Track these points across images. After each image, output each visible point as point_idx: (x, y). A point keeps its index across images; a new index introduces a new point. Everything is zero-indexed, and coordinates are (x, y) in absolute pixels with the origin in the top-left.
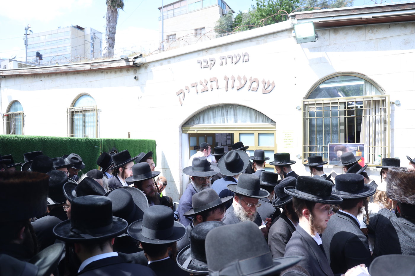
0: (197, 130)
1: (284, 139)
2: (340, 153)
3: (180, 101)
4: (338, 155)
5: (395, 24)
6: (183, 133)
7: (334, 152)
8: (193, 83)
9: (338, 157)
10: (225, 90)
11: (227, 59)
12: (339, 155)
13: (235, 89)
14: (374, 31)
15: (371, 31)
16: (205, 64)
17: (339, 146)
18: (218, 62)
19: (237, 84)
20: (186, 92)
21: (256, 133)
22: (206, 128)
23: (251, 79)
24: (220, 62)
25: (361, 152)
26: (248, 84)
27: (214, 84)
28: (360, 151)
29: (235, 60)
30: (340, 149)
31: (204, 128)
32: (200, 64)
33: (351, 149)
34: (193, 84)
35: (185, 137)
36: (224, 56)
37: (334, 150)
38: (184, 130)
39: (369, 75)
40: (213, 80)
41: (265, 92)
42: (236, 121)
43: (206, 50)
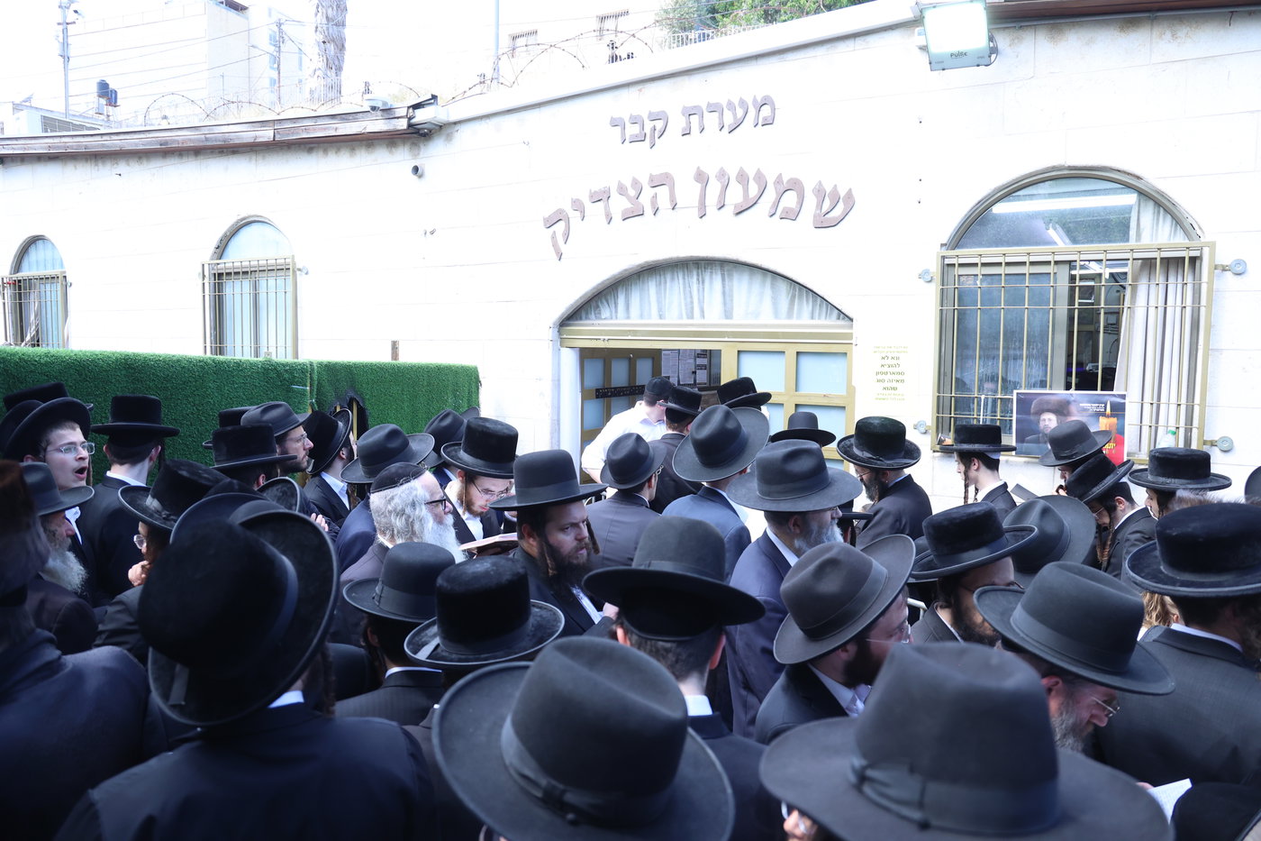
0: (607, 338)
1: (877, 373)
2: (1050, 420)
3: (555, 245)
4: (1042, 425)
5: (1250, 13)
6: (561, 346)
7: (1032, 418)
8: (597, 190)
9: (1044, 434)
10: (695, 212)
11: (706, 114)
12: (1046, 426)
13: (729, 210)
14: (1179, 34)
15: (1168, 34)
16: (637, 129)
17: (1045, 397)
18: (676, 123)
19: (735, 195)
20: (574, 216)
21: (791, 351)
22: (635, 333)
23: (779, 180)
24: (684, 125)
25: (1114, 420)
26: (770, 195)
27: (663, 192)
28: (1112, 416)
29: (729, 119)
30: (1050, 407)
31: (629, 331)
32: (618, 129)
33: (1085, 410)
34: (595, 192)
35: (570, 360)
36: (695, 107)
37: (1032, 411)
38: (565, 336)
39: (1155, 178)
40: (660, 181)
41: (823, 223)
42: (728, 314)
43: (640, 87)
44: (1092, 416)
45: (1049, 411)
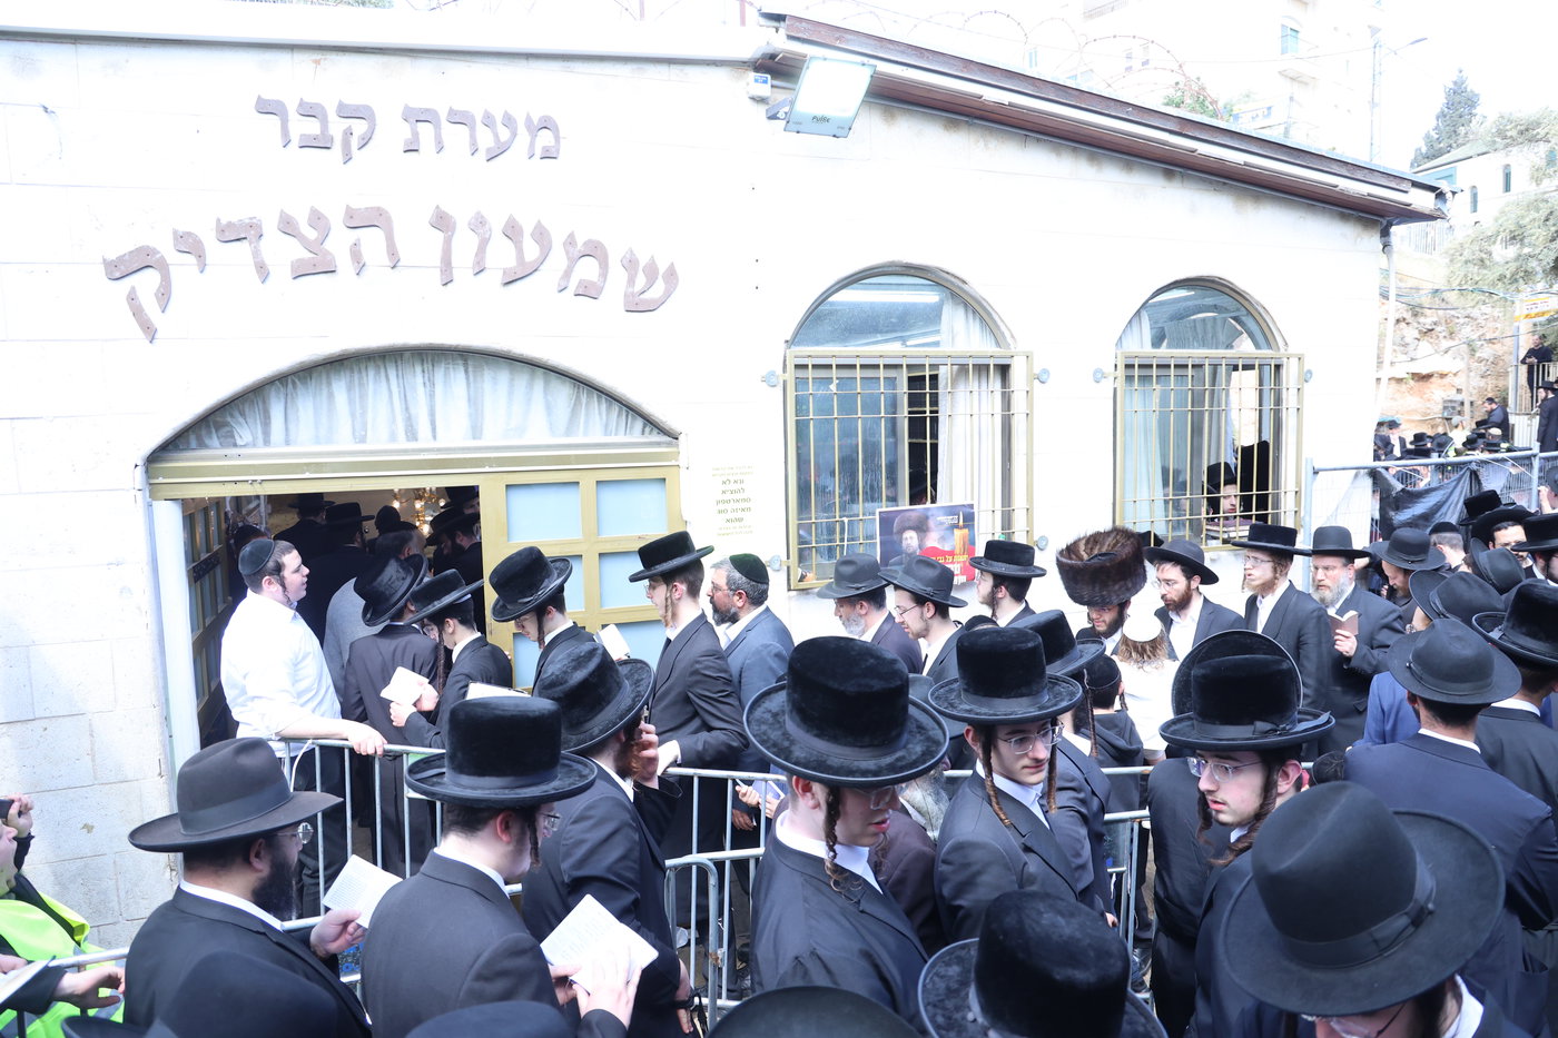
0: (259, 478)
1: (718, 502)
2: (911, 538)
3: (138, 312)
4: (904, 544)
5: (1038, 140)
6: (153, 496)
7: (895, 537)
8: (234, 220)
9: (906, 554)
10: (436, 276)
11: (445, 125)
12: (908, 545)
13: (493, 277)
14: (990, 146)
15: (981, 143)
16: (312, 127)
17: (907, 514)
18: (392, 131)
19: (502, 255)
20: (182, 268)
21: (588, 481)
22: (319, 467)
23: (570, 241)
24: (409, 135)
25: (966, 531)
26: (558, 260)
27: (372, 240)
28: (964, 527)
29: (485, 139)
30: (911, 524)
31: (306, 464)
32: (274, 121)
33: (942, 523)
34: (230, 225)
35: (170, 519)
36: (427, 110)
37: (895, 530)
38: (161, 480)
39: (978, 285)
40: (364, 220)
41: (636, 307)
42: (476, 431)
43: (317, 56)
44: (947, 529)
45: (910, 528)
